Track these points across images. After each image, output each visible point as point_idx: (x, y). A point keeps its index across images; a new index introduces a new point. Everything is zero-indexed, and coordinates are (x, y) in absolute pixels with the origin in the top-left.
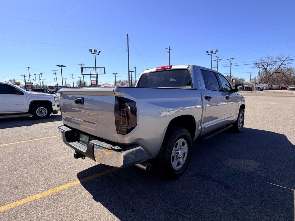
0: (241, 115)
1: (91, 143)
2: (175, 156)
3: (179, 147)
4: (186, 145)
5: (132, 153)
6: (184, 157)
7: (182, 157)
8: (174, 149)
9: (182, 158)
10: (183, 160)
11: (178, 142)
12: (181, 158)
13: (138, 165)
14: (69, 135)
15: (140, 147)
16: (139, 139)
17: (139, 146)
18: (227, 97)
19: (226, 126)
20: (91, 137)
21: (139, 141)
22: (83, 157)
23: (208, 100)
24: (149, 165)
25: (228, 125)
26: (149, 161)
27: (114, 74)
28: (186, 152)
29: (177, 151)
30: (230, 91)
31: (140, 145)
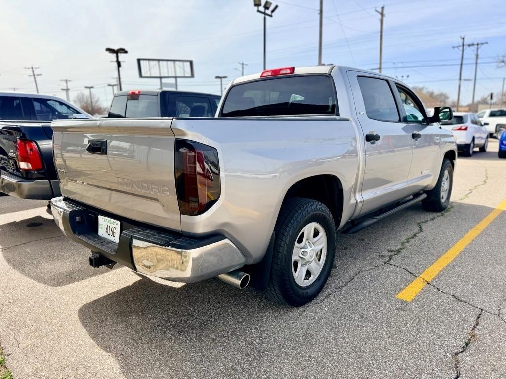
0: (446, 172)
1: (125, 234)
2: (299, 260)
3: (307, 240)
4: (322, 234)
5: (210, 253)
6: (319, 260)
7: (314, 259)
8: (298, 247)
9: (316, 261)
10: (318, 265)
11: (304, 231)
12: (312, 261)
13: (224, 277)
14: (77, 220)
15: (226, 241)
16: (226, 224)
17: (225, 238)
18: (414, 136)
19: (411, 197)
20: (124, 223)
21: (226, 229)
22: (110, 264)
23: (372, 141)
24: (247, 277)
25: (416, 195)
26: (246, 268)
27: (217, 77)
28: (323, 248)
29: (303, 250)
30: (423, 121)
31: (226, 236)
